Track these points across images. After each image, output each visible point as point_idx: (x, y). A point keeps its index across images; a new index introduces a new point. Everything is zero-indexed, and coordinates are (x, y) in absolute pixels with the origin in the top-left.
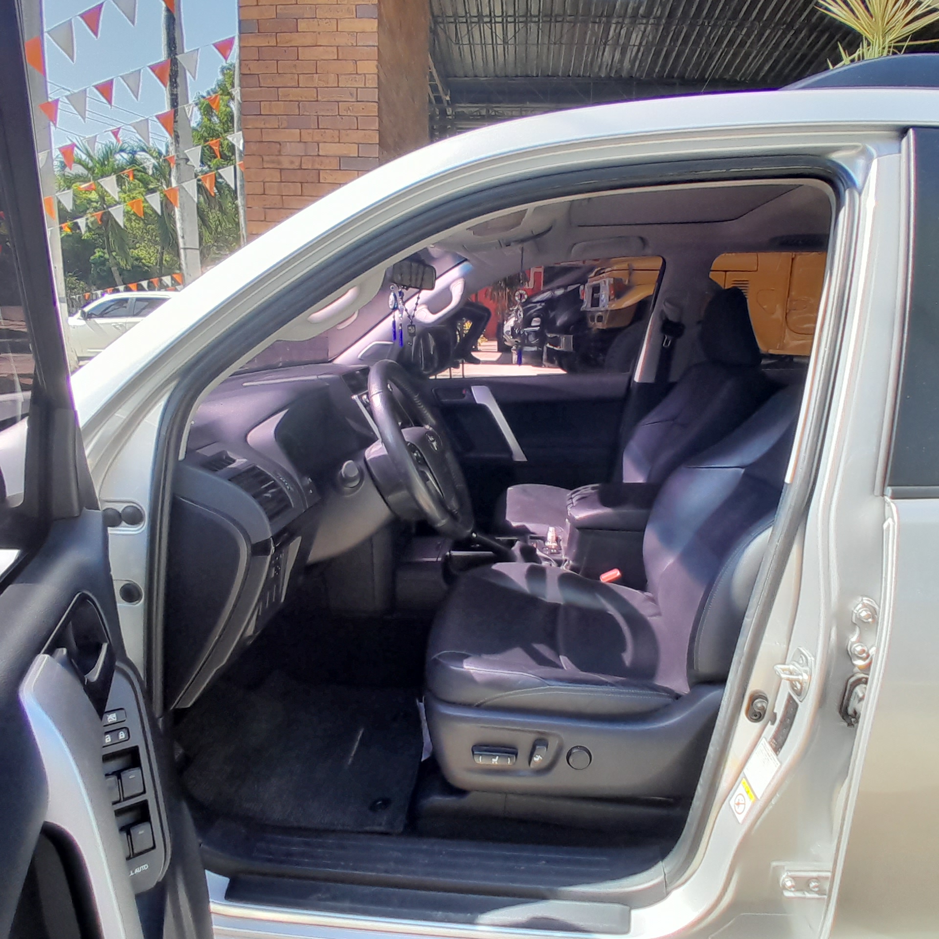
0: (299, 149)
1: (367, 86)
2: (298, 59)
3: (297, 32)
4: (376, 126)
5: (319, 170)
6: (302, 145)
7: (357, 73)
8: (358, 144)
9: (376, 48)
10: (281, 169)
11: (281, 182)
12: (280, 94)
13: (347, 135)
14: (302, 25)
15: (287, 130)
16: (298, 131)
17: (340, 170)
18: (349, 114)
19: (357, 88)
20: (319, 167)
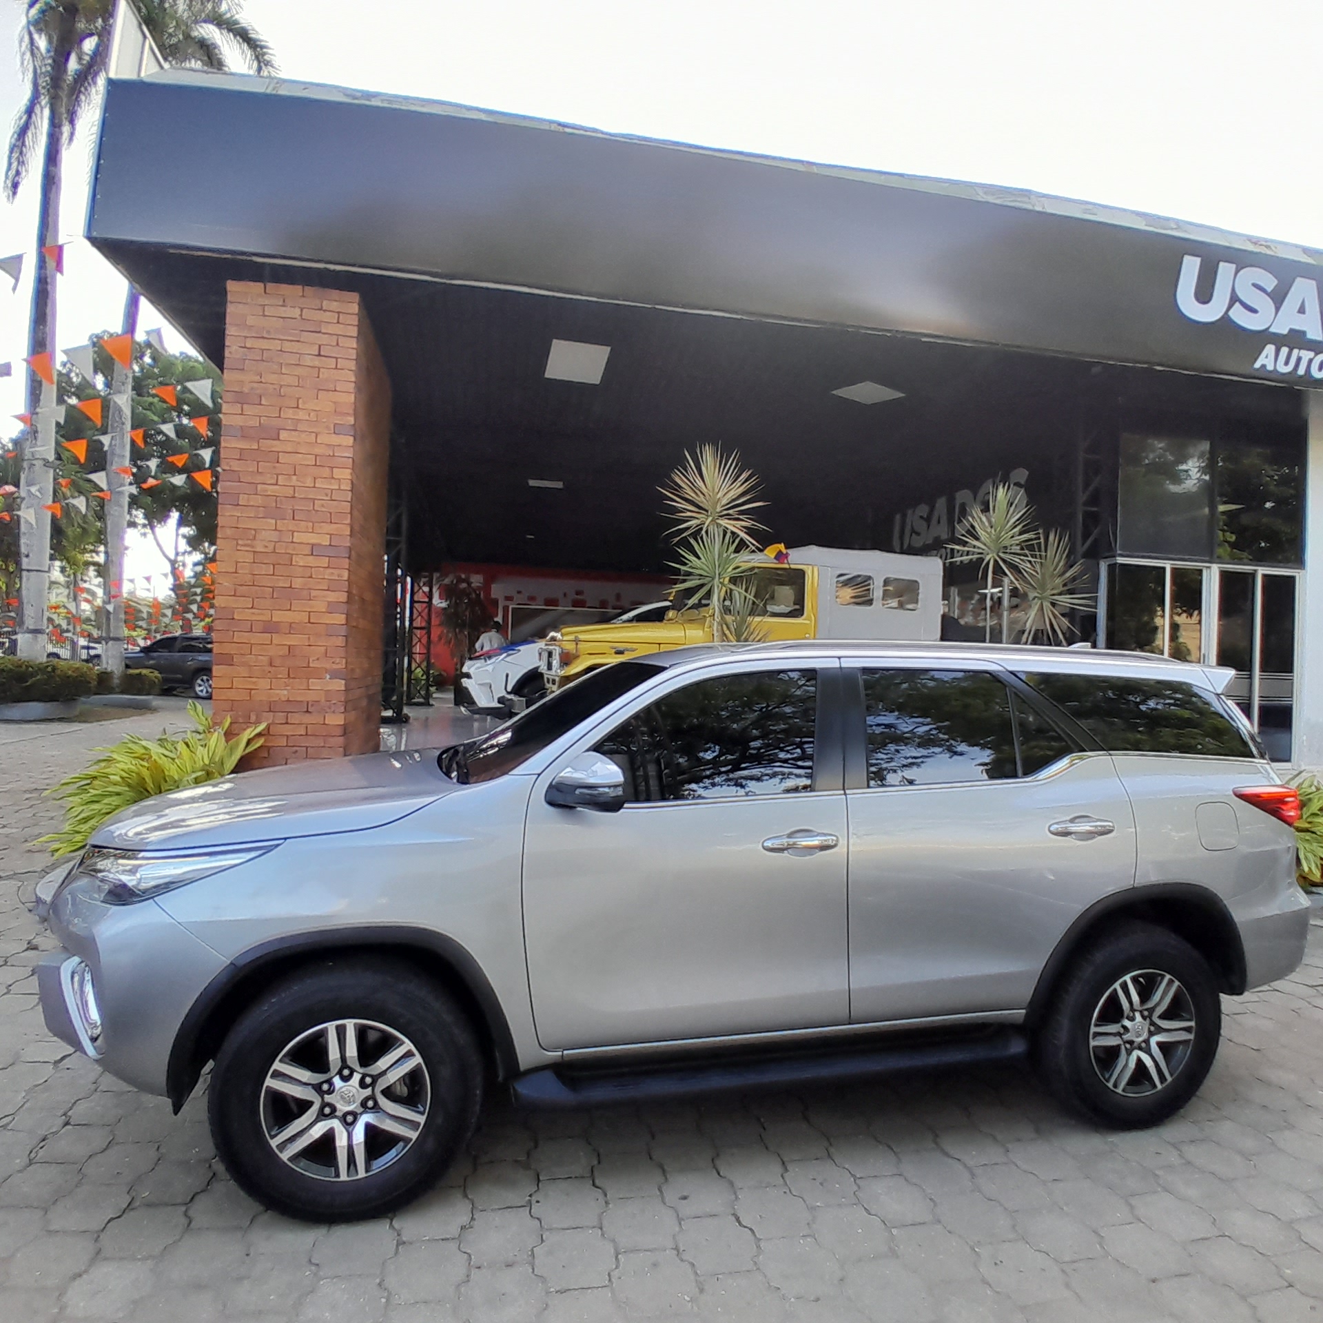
0: (274, 536)
1: (342, 488)
2: (278, 462)
3: (279, 439)
4: (348, 521)
5: (292, 554)
6: (277, 532)
7: (333, 478)
8: (331, 535)
9: (351, 460)
10: (254, 552)
11: (254, 562)
12: (259, 489)
13: (321, 527)
14: (283, 435)
15: (265, 520)
16: (274, 521)
17: (312, 554)
18: (324, 509)
19: (332, 490)
20: (291, 552)
